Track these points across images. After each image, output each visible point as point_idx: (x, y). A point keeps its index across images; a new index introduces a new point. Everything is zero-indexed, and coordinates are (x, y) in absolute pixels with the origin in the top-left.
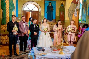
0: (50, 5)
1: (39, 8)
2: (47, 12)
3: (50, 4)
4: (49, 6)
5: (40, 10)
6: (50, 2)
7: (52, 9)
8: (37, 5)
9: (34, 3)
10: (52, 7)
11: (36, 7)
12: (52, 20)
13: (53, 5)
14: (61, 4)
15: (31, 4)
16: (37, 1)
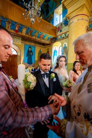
0: (30, 50)
2: (27, 56)
3: (30, 48)
4: (28, 50)
5: (19, 54)
6: (30, 47)
7: (32, 53)
8: (15, 49)
10: (31, 51)
11: (15, 51)
12: (32, 64)
13: (32, 50)
14: (39, 50)
16: (17, 43)
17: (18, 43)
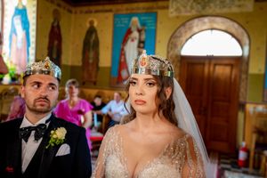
1: (243, 43)
9: (220, 23)
15: (212, 29)
16: (235, 10)
17: (240, 6)
